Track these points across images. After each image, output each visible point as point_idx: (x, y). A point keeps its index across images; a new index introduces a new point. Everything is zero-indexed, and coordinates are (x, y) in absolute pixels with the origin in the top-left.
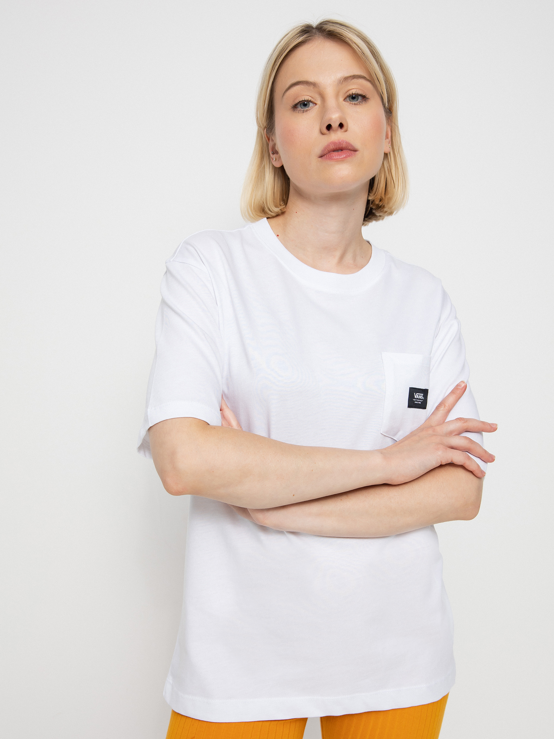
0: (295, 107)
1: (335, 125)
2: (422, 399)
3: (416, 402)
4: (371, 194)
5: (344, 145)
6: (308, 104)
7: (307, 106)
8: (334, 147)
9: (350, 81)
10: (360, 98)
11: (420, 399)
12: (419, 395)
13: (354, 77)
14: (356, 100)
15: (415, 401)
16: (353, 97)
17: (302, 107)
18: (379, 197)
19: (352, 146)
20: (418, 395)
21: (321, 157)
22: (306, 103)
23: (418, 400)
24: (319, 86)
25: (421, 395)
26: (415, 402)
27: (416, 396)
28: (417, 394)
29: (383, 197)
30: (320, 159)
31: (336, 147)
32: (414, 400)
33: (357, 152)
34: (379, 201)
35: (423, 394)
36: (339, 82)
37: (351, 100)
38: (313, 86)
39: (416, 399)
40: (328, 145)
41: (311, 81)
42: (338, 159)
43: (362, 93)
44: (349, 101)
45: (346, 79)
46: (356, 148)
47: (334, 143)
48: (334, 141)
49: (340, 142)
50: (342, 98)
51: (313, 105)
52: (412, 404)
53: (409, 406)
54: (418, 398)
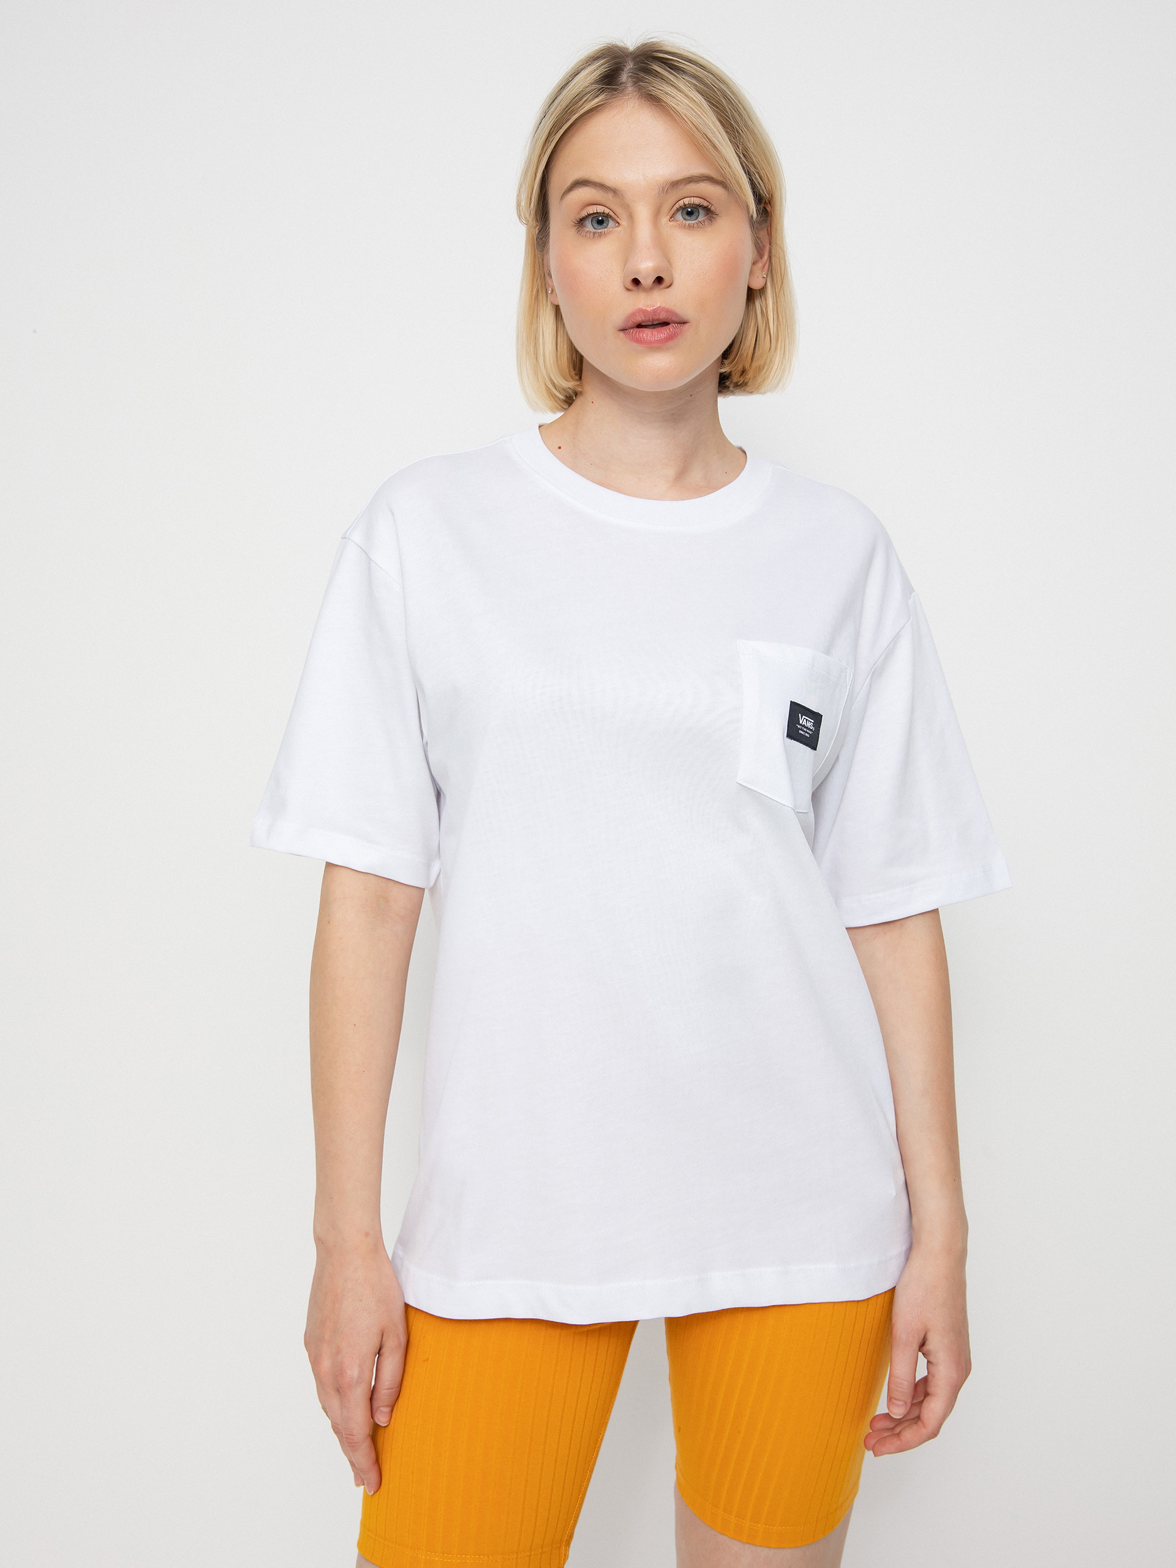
0: (581, 224)
1: (647, 281)
2: (811, 730)
3: (802, 733)
4: (726, 362)
5: (663, 316)
6: (605, 221)
7: (605, 224)
8: (643, 318)
9: (682, 187)
10: (702, 213)
11: (809, 729)
12: (807, 720)
13: (691, 180)
14: (694, 217)
15: (799, 729)
16: (690, 212)
17: (595, 224)
18: (740, 368)
19: (676, 315)
20: (804, 719)
21: (623, 330)
22: (600, 219)
23: (805, 730)
24: (622, 195)
25: (811, 722)
26: (800, 732)
27: (802, 720)
28: (804, 717)
29: (747, 366)
30: (621, 334)
31: (649, 318)
32: (799, 726)
33: (687, 326)
34: (738, 374)
35: (813, 721)
36: (661, 190)
37: (687, 217)
38: (613, 195)
39: (801, 725)
40: (633, 314)
41: (609, 183)
42: (651, 342)
43: (705, 204)
44: (681, 218)
45: (675, 184)
46: (686, 318)
47: (644, 312)
48: (644, 308)
49: (654, 311)
50: (667, 215)
51: (614, 227)
52: (793, 732)
53: (790, 736)
54: (804, 726)
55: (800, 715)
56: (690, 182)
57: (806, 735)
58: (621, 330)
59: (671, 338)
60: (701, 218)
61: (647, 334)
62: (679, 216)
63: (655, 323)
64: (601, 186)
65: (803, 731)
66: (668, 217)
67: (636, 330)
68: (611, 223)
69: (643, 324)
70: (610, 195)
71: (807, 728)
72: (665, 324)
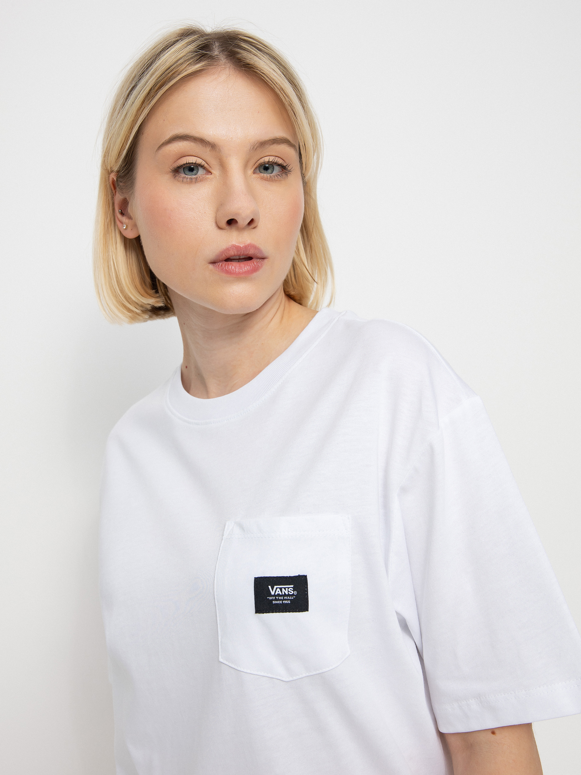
0: (177, 171)
2: (293, 595)
3: (276, 602)
5: (251, 252)
6: (195, 169)
7: (195, 172)
10: (277, 169)
12: (281, 589)
14: (270, 171)
15: (273, 600)
16: (265, 167)
17: (187, 172)
20: (278, 589)
21: (213, 263)
22: (192, 167)
23: (281, 598)
24: (220, 150)
25: (288, 588)
27: (275, 590)
28: (275, 587)
30: (211, 266)
31: (239, 253)
32: (272, 598)
33: (266, 261)
35: (292, 586)
36: (252, 148)
37: (263, 171)
38: (210, 148)
39: (275, 595)
40: (228, 249)
41: (208, 139)
42: (239, 273)
43: (280, 161)
45: (263, 144)
46: (266, 254)
47: (237, 248)
48: (237, 245)
49: (246, 247)
50: (251, 169)
51: (206, 174)
52: (264, 605)
53: (259, 610)
54: (278, 595)
55: (270, 587)
56: (273, 143)
57: (285, 602)
58: (211, 263)
59: (255, 269)
60: (275, 172)
61: (234, 267)
62: (259, 171)
63: (242, 257)
64: (201, 141)
65: (278, 600)
66: (252, 170)
67: (225, 263)
68: (201, 172)
69: (231, 258)
70: (208, 149)
71: (286, 595)
72: (250, 258)
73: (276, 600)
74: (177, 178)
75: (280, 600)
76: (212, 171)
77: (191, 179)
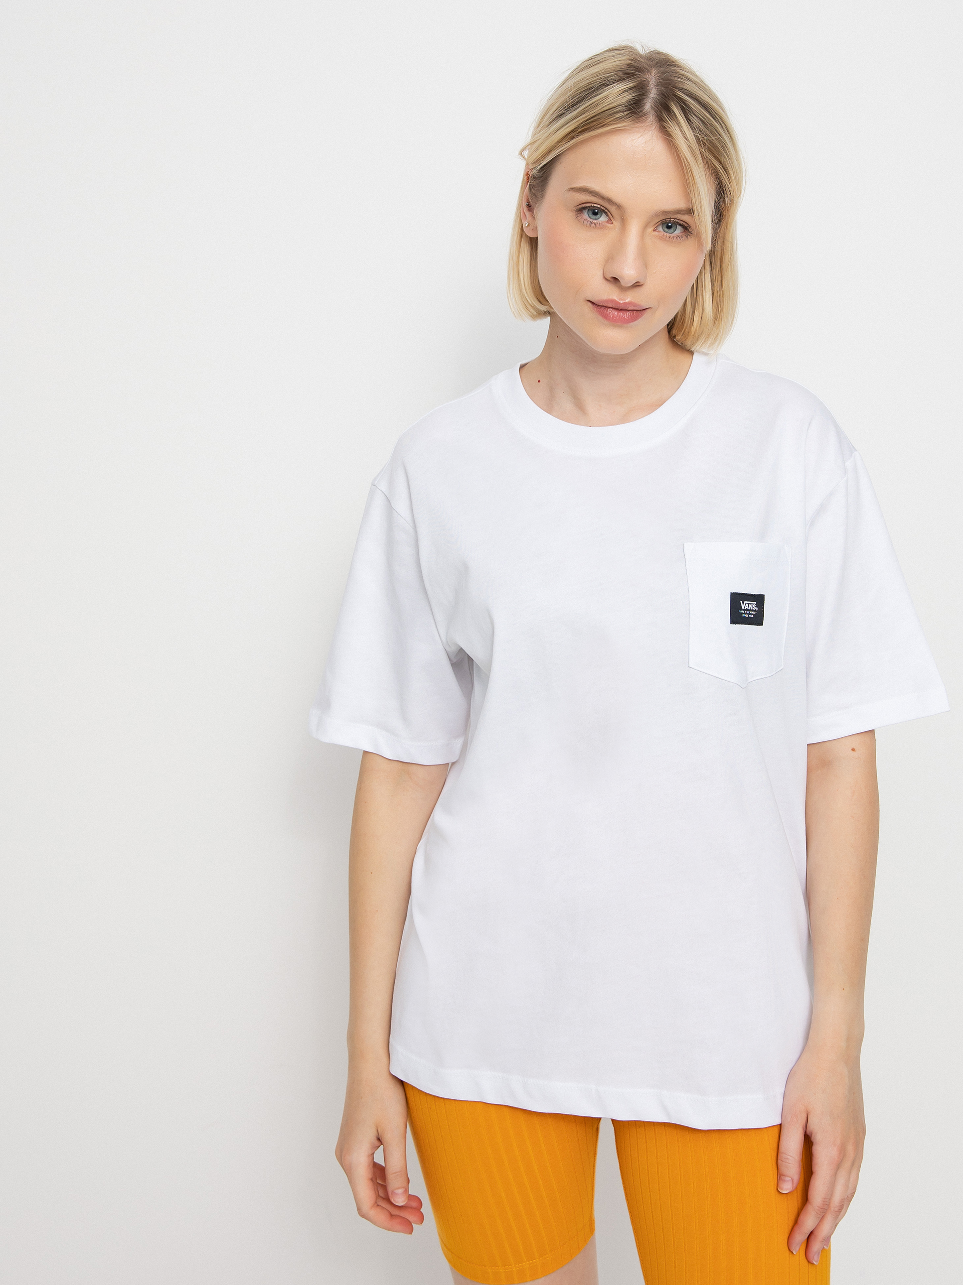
0: (579, 209)
1: (626, 282)
2: (755, 610)
3: (746, 615)
6: (600, 213)
7: (598, 216)
11: (753, 611)
12: (748, 604)
14: (672, 230)
15: (743, 613)
16: (670, 225)
21: (593, 303)
22: (596, 210)
23: (748, 612)
25: (753, 604)
26: (743, 615)
27: (745, 605)
28: (745, 602)
30: (590, 305)
32: (741, 611)
33: (647, 311)
35: (755, 603)
39: (744, 610)
44: (662, 230)
48: (617, 300)
51: (607, 222)
52: (737, 617)
53: (733, 621)
54: (747, 610)
55: (741, 602)
57: (750, 616)
60: (677, 231)
62: (660, 229)
65: (746, 614)
66: (653, 228)
68: (603, 218)
71: (751, 610)
73: (745, 613)
74: (579, 218)
75: (748, 614)
76: (614, 222)
77: (591, 223)
